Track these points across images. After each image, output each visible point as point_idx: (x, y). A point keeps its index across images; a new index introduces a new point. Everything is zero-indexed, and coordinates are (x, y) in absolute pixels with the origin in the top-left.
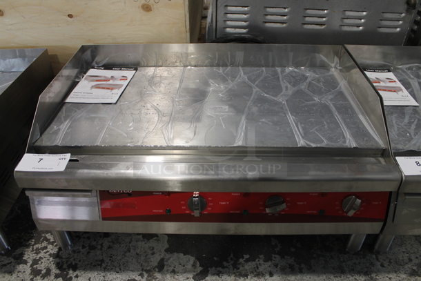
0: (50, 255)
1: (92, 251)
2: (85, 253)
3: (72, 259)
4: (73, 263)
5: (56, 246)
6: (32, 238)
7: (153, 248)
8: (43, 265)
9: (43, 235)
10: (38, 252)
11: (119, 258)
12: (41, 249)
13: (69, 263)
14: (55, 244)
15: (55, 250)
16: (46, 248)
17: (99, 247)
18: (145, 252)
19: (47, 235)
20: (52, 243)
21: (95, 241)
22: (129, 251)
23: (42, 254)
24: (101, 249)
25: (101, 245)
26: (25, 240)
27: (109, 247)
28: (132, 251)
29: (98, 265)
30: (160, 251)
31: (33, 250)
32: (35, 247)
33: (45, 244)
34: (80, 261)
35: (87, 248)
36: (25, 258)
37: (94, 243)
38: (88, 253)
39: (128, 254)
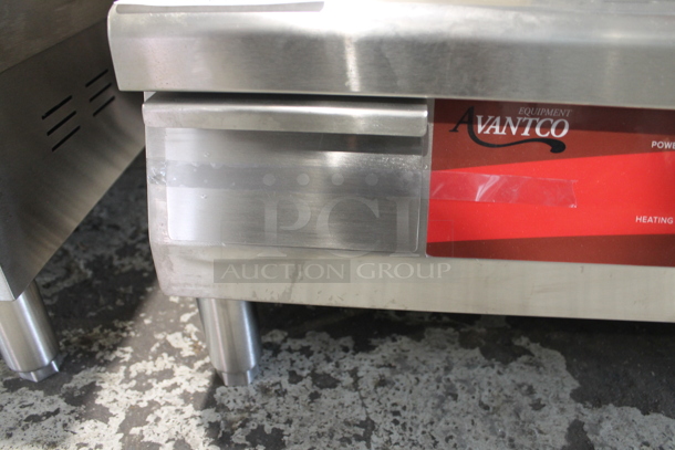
0: (185, 397)
1: (325, 392)
2: (305, 397)
3: (260, 415)
4: (268, 429)
5: (202, 369)
6: (122, 342)
7: (531, 391)
8: (162, 427)
9: (160, 336)
10: (142, 384)
11: (425, 416)
12: (152, 376)
13: (252, 426)
14: (199, 364)
15: (201, 383)
16: (168, 374)
17: (347, 380)
18: (509, 400)
19: (170, 338)
20: (189, 362)
21: (328, 360)
22: (455, 397)
23: (157, 392)
24: (355, 386)
25: (354, 373)
26: (102, 347)
27: (382, 382)
28: (462, 396)
29: (358, 438)
30: (557, 399)
31: (127, 379)
32: (135, 369)
33: (165, 362)
34: (289, 422)
35: (308, 382)
36: (103, 399)
37: (328, 368)
38: (314, 397)
39: (450, 405)
